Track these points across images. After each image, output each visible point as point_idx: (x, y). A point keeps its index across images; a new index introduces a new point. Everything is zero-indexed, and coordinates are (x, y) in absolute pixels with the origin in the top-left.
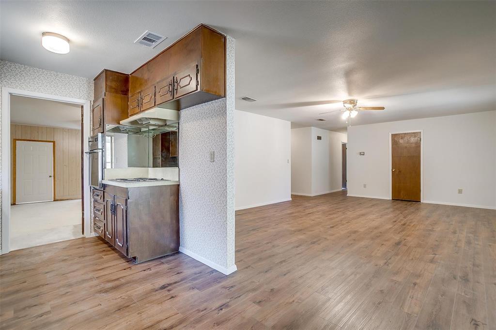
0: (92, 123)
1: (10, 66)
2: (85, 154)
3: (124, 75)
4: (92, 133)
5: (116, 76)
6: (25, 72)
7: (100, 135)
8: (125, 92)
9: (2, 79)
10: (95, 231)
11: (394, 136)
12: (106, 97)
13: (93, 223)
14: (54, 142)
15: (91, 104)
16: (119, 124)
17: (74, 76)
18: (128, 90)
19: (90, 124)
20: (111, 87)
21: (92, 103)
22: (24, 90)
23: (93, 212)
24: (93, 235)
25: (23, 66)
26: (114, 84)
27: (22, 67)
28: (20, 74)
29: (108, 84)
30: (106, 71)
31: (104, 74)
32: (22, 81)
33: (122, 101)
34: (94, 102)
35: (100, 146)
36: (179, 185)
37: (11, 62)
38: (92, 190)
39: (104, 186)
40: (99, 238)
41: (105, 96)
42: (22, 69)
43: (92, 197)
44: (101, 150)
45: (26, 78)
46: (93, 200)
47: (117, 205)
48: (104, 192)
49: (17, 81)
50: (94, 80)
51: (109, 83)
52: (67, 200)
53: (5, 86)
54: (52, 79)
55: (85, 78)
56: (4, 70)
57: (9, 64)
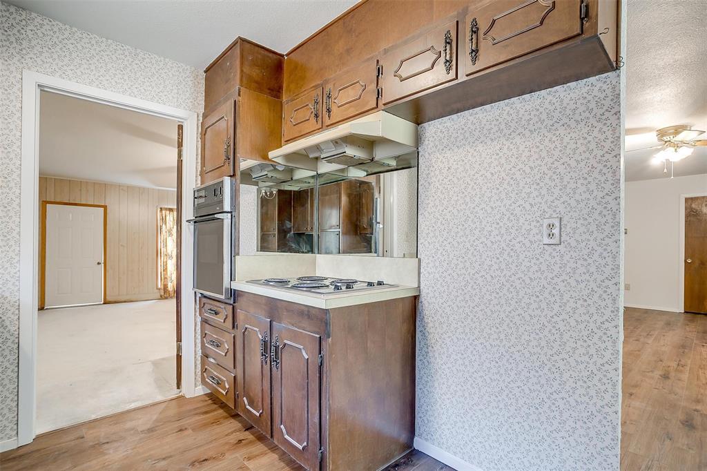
0: (199, 161)
1: (42, 25)
2: (184, 223)
3: (275, 56)
4: (199, 182)
5: (259, 56)
6: (72, 67)
7: (227, 181)
8: (276, 92)
9: (24, 52)
10: (204, 382)
11: (688, 200)
12: (240, 98)
13: (199, 366)
14: (105, 207)
15: (198, 120)
16: (265, 157)
17: (167, 60)
18: (280, 88)
19: (197, 163)
20: (250, 78)
21: (201, 119)
22: (70, 80)
23: (199, 345)
24: (200, 391)
25: (68, 27)
26: (255, 73)
27: (66, 29)
28: (61, 45)
29: (245, 70)
30: (243, 40)
31: (237, 50)
32: (66, 60)
33: (270, 110)
34: (205, 116)
35: (227, 207)
36: (416, 298)
37: (43, 15)
38: (198, 299)
39: (234, 295)
40: (211, 396)
41: (239, 95)
42: (67, 34)
43: (198, 314)
44: (229, 215)
45: (74, 55)
46: (199, 319)
47: (285, 345)
48: (233, 307)
49: (54, 60)
50: (205, 72)
51: (247, 70)
52: (125, 302)
53: (29, 69)
54: (126, 63)
55: (188, 67)
56: (29, 33)
57: (39, 20)
